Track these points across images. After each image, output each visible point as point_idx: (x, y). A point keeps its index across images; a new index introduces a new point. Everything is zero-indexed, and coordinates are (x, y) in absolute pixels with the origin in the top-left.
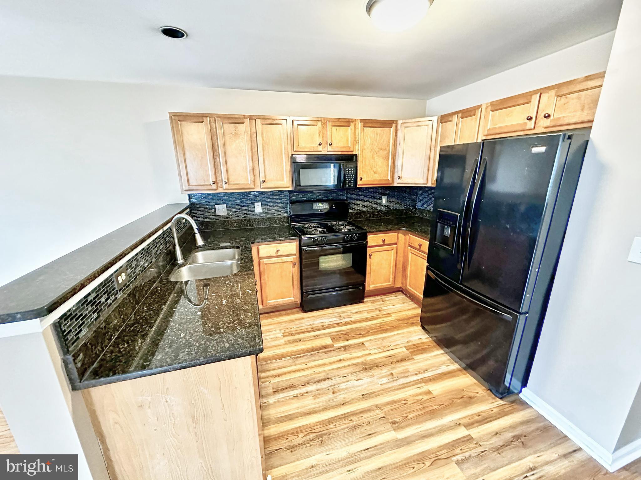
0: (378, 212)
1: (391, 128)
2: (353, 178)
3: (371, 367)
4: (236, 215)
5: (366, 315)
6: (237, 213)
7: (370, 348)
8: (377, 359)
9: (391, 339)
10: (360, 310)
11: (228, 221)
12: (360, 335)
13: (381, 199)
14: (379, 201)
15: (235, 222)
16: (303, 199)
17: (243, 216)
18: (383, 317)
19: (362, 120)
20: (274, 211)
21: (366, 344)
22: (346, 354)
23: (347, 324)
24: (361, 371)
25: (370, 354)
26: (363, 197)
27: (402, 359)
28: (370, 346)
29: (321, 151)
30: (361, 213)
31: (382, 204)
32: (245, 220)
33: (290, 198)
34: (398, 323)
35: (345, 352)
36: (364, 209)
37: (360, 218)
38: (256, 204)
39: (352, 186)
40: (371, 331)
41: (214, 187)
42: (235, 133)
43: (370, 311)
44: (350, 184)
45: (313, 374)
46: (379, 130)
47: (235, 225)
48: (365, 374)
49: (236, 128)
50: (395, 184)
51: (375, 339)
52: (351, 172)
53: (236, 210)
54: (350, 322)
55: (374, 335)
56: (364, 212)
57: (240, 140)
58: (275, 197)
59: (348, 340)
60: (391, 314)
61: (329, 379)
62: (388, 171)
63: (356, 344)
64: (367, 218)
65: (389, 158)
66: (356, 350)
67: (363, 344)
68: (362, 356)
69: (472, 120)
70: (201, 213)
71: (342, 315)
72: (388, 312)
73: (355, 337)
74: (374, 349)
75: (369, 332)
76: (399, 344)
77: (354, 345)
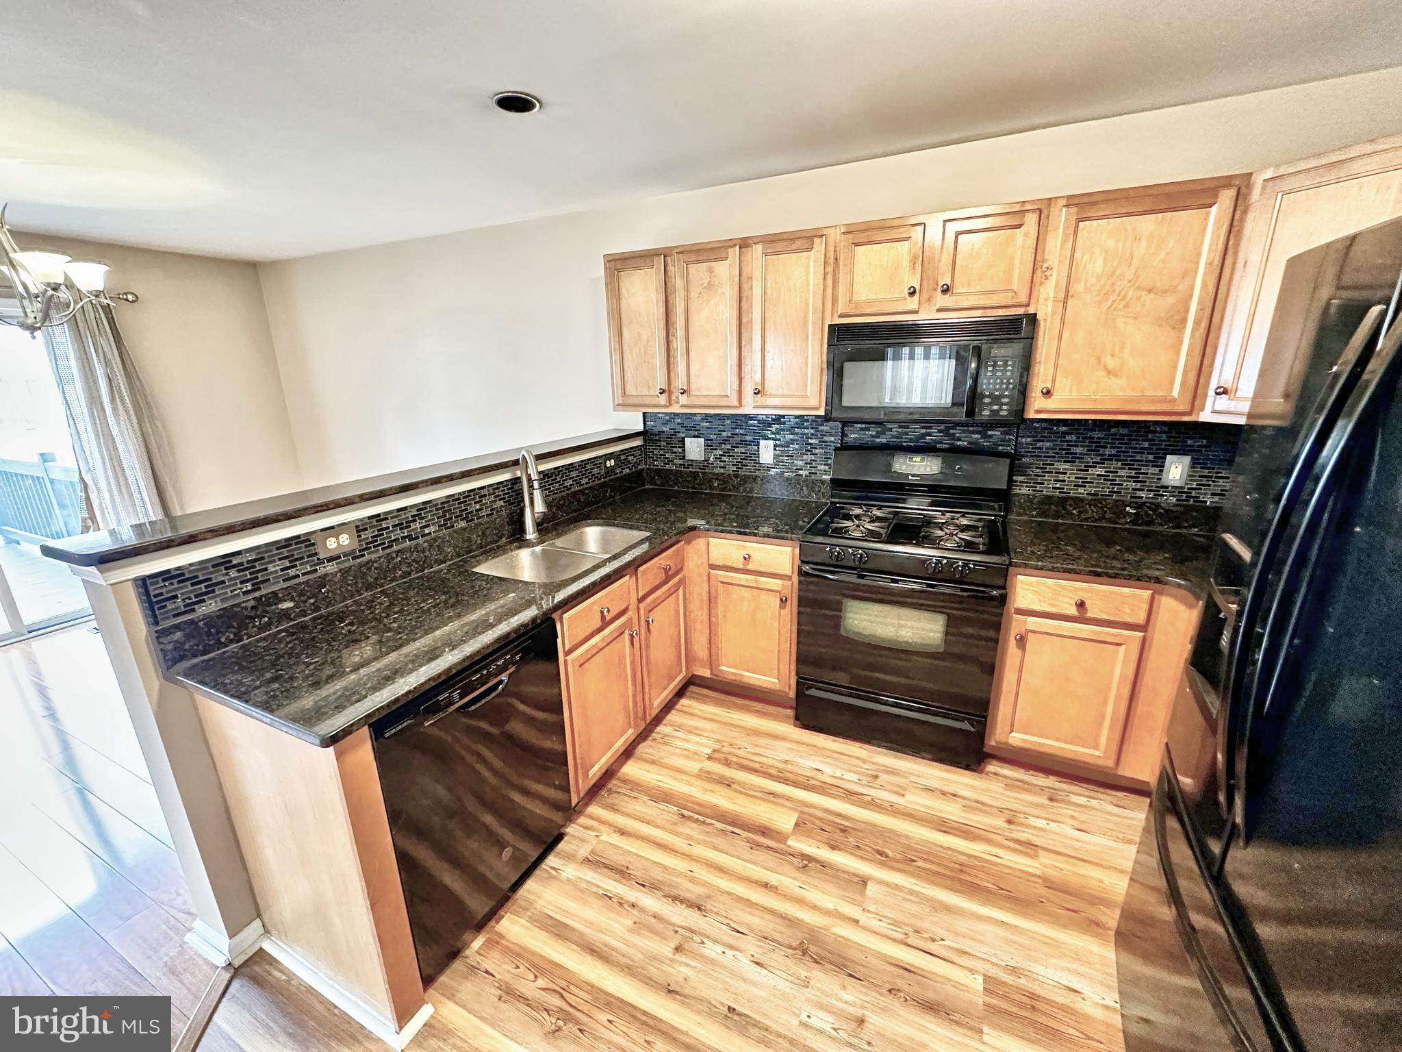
0: (1139, 506)
1: (1210, 206)
3: (823, 958)
4: (722, 464)
5: (952, 811)
6: (724, 458)
7: (872, 908)
8: (862, 948)
9: (963, 925)
10: (950, 789)
11: (704, 474)
12: (881, 858)
13: (1160, 464)
14: (1152, 470)
15: (717, 479)
16: (878, 440)
17: (734, 468)
18: (1003, 847)
19: (1072, 200)
20: (801, 463)
21: (871, 889)
22: (794, 879)
23: (873, 805)
24: (790, 947)
25: (857, 922)
26: (1079, 450)
27: (939, 1004)
28: (876, 901)
29: (916, 312)
31: (1164, 482)
32: (736, 476)
33: (843, 435)
34: (1042, 891)
35: (797, 875)
38: (762, 442)
39: (1004, 413)
40: (920, 863)
41: (663, 399)
42: (709, 283)
43: (979, 806)
44: (996, 408)
45: (681, 874)
47: (716, 485)
48: (789, 962)
49: (711, 271)
50: (1206, 416)
51: (912, 892)
52: (1004, 371)
53: (721, 453)
54: (887, 805)
57: (718, 298)
58: (806, 431)
59: (833, 848)
60: (1041, 852)
61: (699, 909)
62: (1175, 367)
63: (846, 872)
66: (829, 887)
67: (864, 881)
68: (828, 913)
70: (661, 452)
71: (884, 777)
72: (1036, 841)
73: (859, 852)
74: (878, 917)
75: (914, 861)
76: (978, 954)
77: (837, 870)
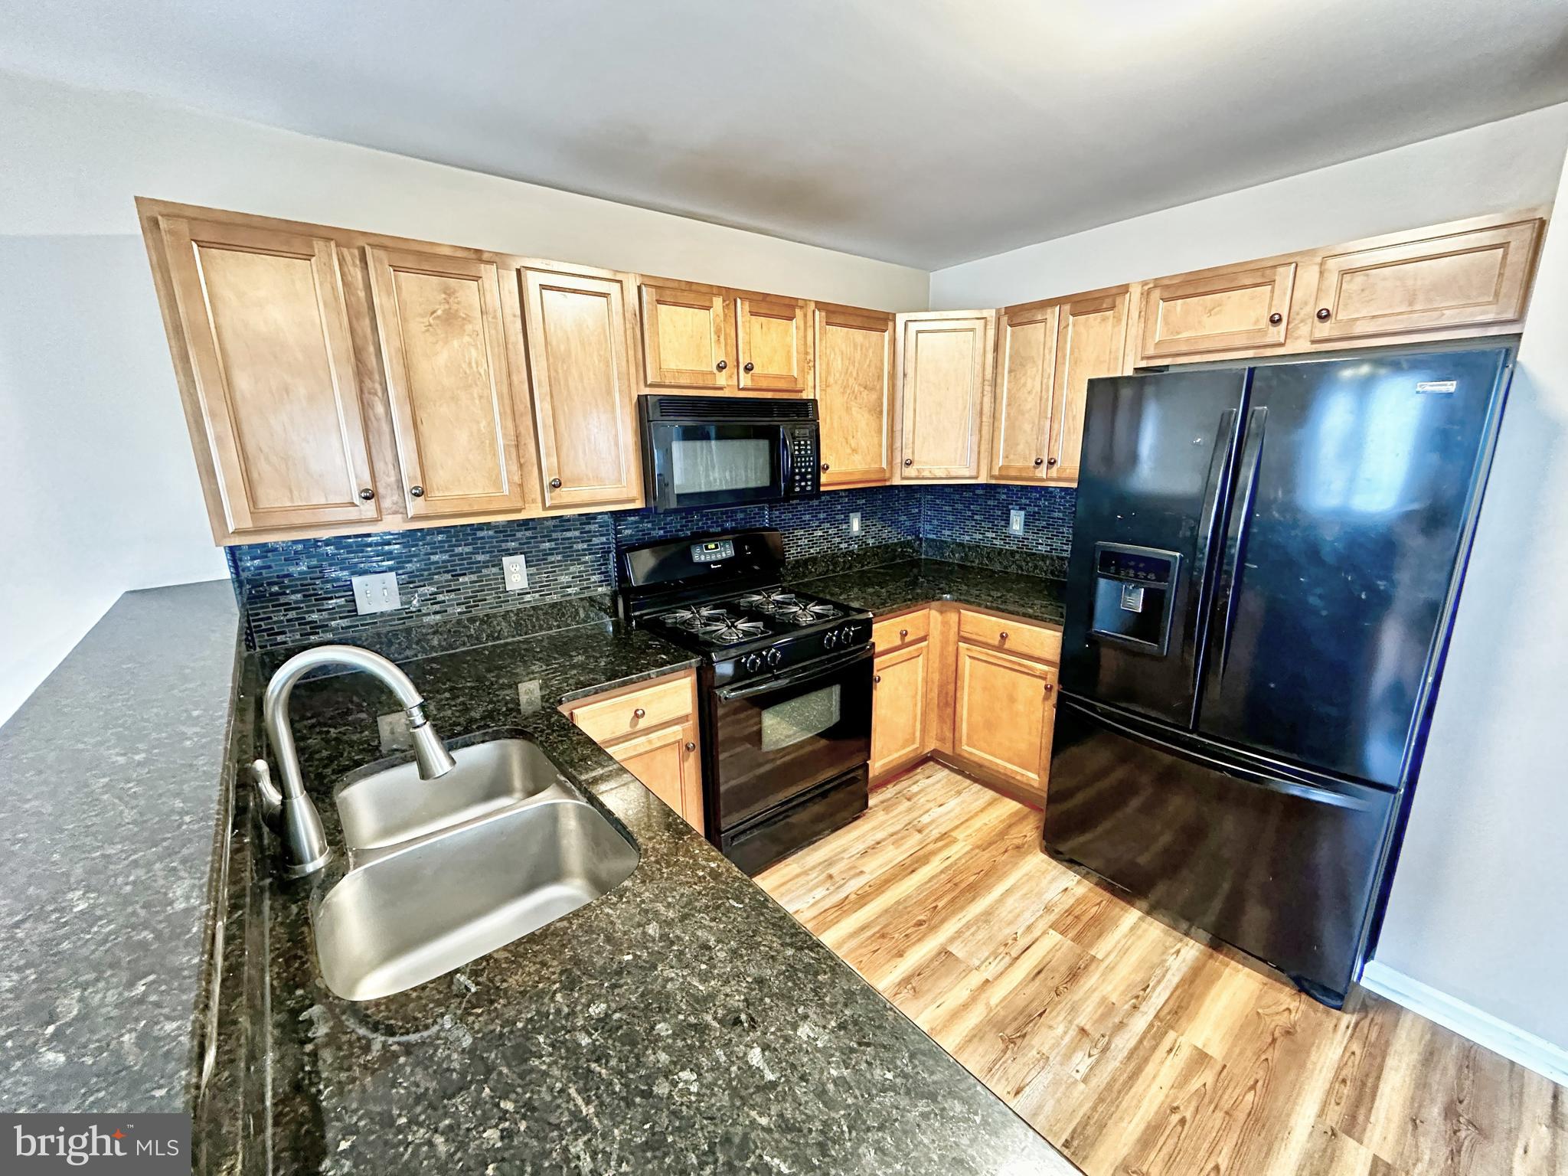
0: (844, 555)
1: (885, 331)
2: (809, 466)
3: (1021, 1028)
4: (437, 607)
5: (892, 855)
6: (440, 597)
7: (977, 963)
8: (1015, 991)
9: (1004, 912)
10: (870, 842)
11: (408, 631)
12: (925, 927)
13: (847, 521)
14: (844, 526)
15: (435, 633)
16: (654, 533)
17: (462, 609)
18: (940, 849)
19: (820, 305)
20: (568, 578)
21: (955, 949)
23: (863, 899)
24: (1005, 1051)
25: (987, 981)
26: (807, 517)
27: (1071, 968)
28: (971, 954)
29: (721, 388)
30: (806, 562)
31: (851, 535)
32: (472, 620)
33: (618, 532)
34: (986, 855)
36: (812, 551)
37: (804, 576)
38: (506, 560)
39: (809, 488)
40: (941, 904)
41: (369, 509)
42: (447, 312)
43: (896, 838)
44: (803, 484)
46: (858, 335)
47: (435, 642)
48: (1020, 1060)
49: (449, 292)
50: (897, 481)
51: (968, 926)
52: (806, 450)
53: (434, 589)
54: (867, 888)
55: (954, 913)
56: (813, 560)
57: (466, 339)
58: (568, 534)
59: (900, 954)
60: (954, 834)
62: (880, 445)
63: (932, 960)
64: (820, 574)
65: (881, 412)
67: (945, 953)
68: (974, 999)
69: (1104, 320)
70: (292, 615)
71: (833, 871)
72: (943, 829)
73: (914, 938)
74: (987, 963)
75: (936, 907)
76: (1031, 921)
77: (927, 966)
